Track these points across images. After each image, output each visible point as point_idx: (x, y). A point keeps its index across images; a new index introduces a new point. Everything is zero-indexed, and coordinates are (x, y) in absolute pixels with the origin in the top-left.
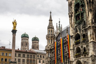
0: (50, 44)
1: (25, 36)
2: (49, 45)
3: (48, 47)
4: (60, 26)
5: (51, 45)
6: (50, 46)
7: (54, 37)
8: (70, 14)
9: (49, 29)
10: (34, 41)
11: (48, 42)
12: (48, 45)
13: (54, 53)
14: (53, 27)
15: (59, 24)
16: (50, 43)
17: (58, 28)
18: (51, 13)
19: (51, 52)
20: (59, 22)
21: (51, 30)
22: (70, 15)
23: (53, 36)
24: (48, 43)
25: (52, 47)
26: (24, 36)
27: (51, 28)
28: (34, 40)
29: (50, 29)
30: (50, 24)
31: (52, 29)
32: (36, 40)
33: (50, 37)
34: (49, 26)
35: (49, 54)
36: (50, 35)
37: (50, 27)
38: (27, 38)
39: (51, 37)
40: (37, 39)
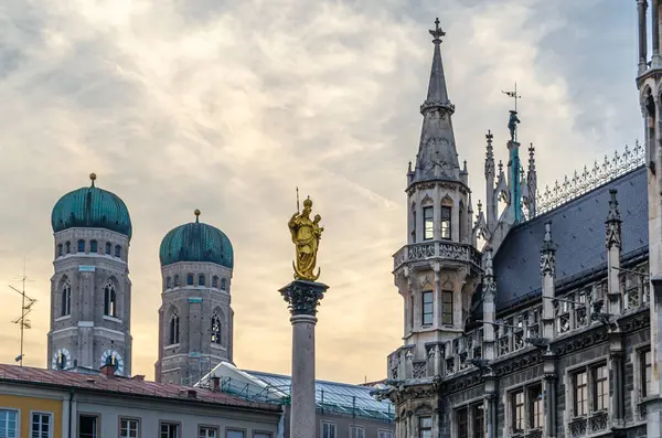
0: (434, 339)
1: (96, 216)
2: (428, 347)
3: (419, 364)
4: (514, 163)
5: (442, 346)
6: (436, 352)
7: (466, 271)
8: (650, 82)
9: (419, 195)
10: (186, 268)
11: (417, 310)
12: (421, 343)
13: (470, 417)
14: (464, 174)
15: (513, 146)
16: (436, 326)
17: (501, 177)
18: (437, 42)
19: (441, 411)
20: (512, 127)
21: (447, 197)
22: (655, 93)
23: (466, 257)
24: (417, 321)
25: (450, 362)
26: (80, 216)
27: (447, 183)
28: (184, 256)
29: (436, 194)
30: (432, 146)
31: (456, 197)
32: (207, 257)
33: (437, 267)
34: (421, 166)
35: (426, 422)
36: (437, 248)
37: (437, 173)
38: (115, 238)
39: (444, 270)
40: (212, 244)
